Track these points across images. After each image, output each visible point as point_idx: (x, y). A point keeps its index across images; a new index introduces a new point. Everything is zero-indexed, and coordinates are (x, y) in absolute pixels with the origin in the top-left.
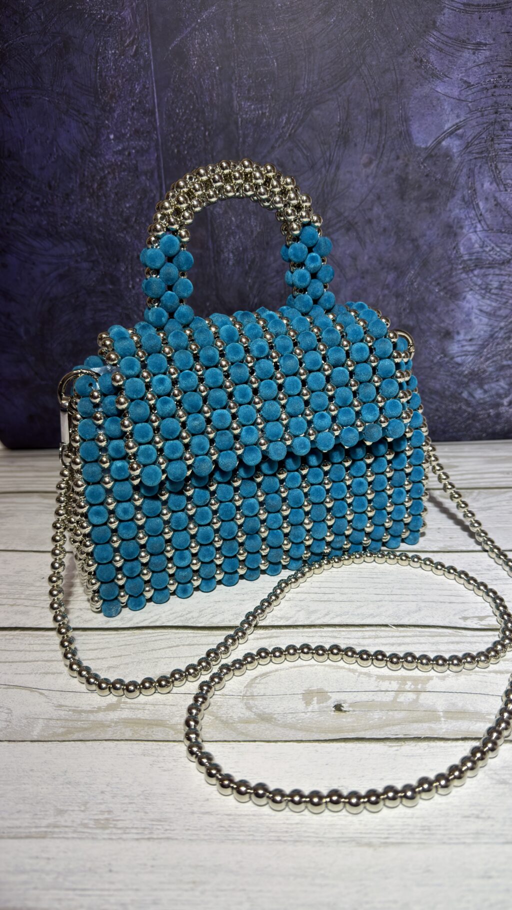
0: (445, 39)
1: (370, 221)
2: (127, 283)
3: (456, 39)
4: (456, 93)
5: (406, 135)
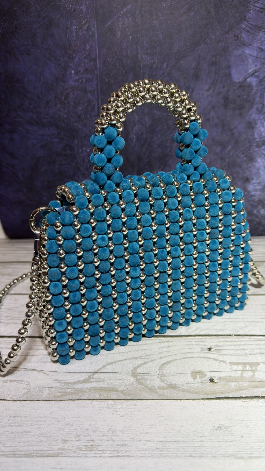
0: (250, 26)
3: (256, 26)
4: (255, 54)
5: (229, 75)
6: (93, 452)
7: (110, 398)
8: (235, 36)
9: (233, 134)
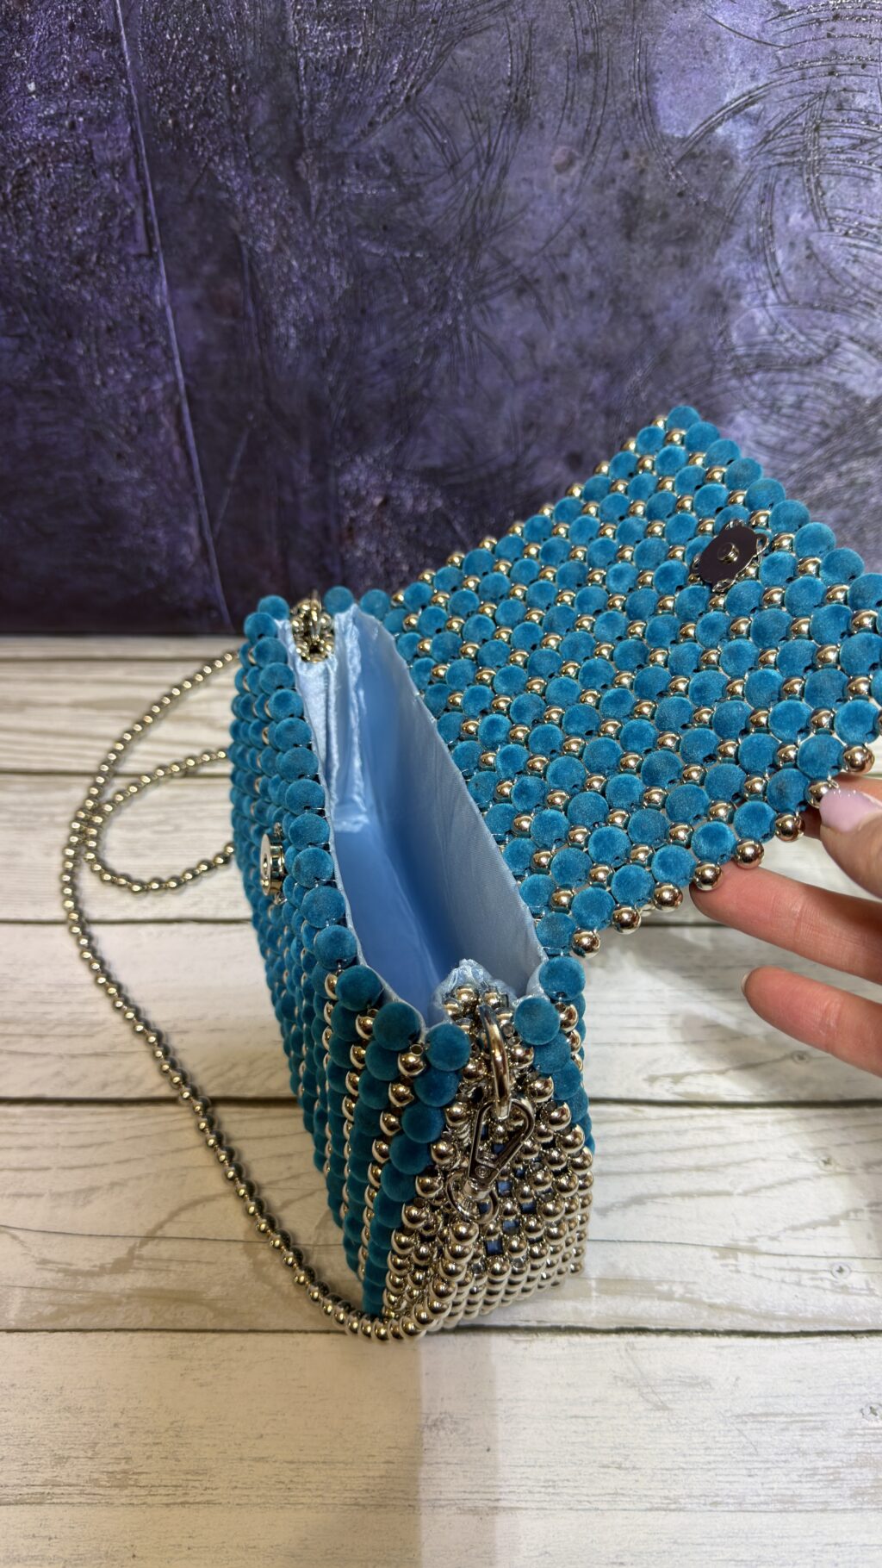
1: (563, 278)
2: (92, 376)
4: (755, 27)
5: (646, 111)
7: (179, 1326)
9: (652, 330)
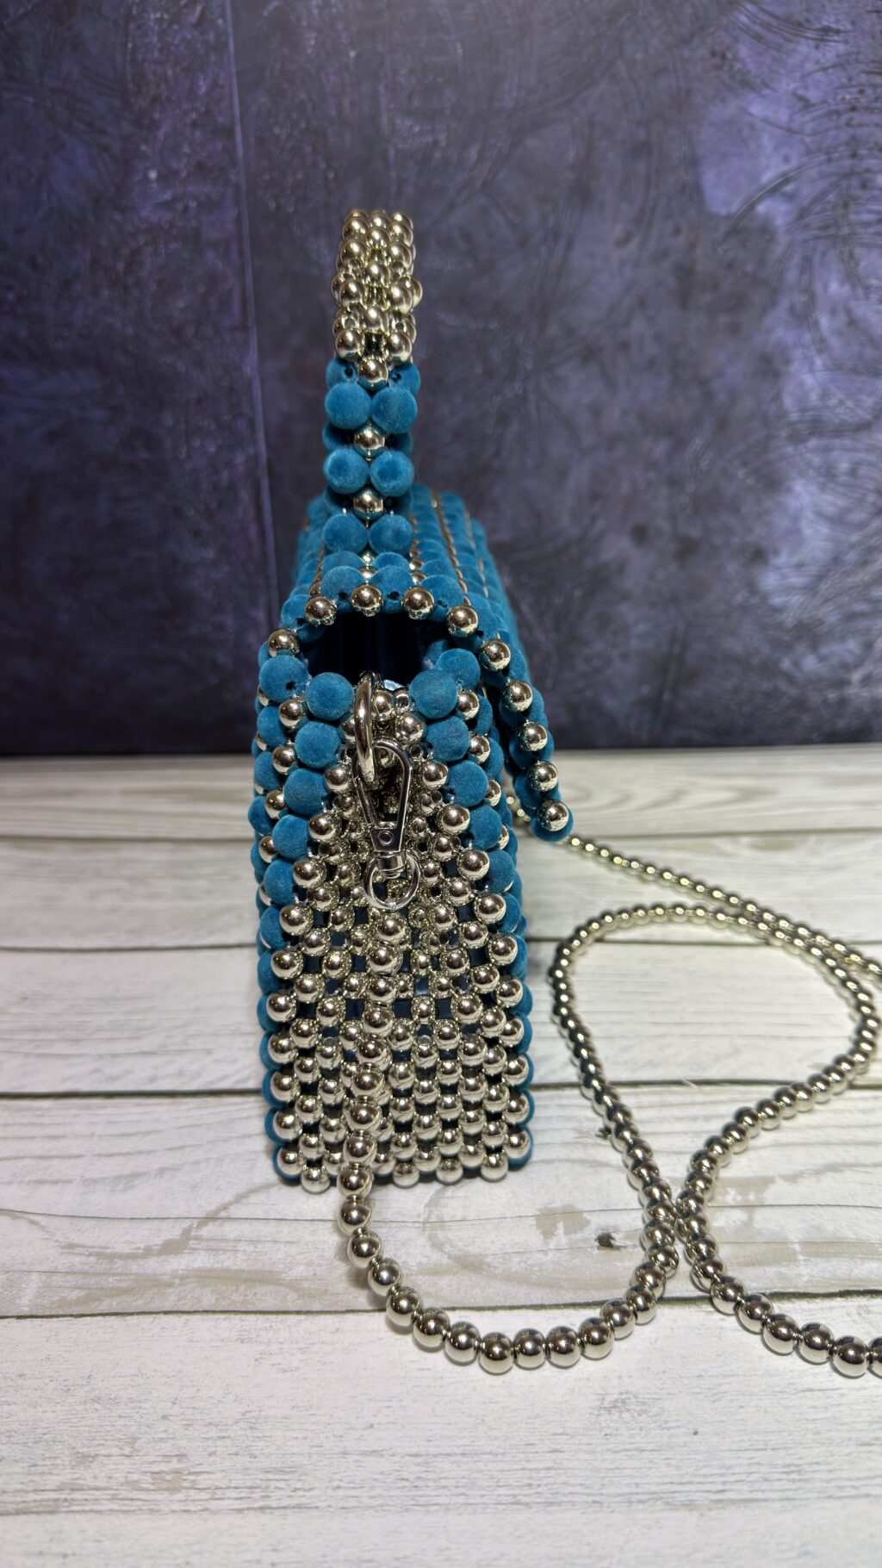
0: (766, 18)
1: (625, 346)
2: (178, 449)
3: (787, 20)
4: (783, 116)
5: (693, 192)
6: (180, 1496)
7: (250, 1308)
8: (713, 54)
9: (709, 396)
